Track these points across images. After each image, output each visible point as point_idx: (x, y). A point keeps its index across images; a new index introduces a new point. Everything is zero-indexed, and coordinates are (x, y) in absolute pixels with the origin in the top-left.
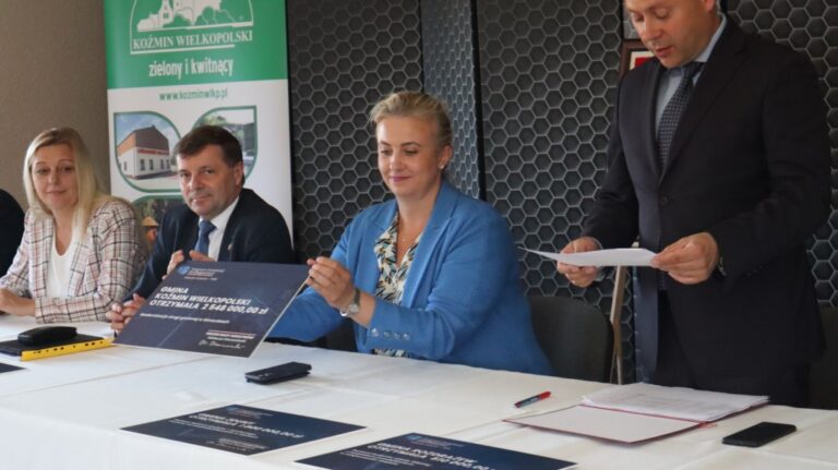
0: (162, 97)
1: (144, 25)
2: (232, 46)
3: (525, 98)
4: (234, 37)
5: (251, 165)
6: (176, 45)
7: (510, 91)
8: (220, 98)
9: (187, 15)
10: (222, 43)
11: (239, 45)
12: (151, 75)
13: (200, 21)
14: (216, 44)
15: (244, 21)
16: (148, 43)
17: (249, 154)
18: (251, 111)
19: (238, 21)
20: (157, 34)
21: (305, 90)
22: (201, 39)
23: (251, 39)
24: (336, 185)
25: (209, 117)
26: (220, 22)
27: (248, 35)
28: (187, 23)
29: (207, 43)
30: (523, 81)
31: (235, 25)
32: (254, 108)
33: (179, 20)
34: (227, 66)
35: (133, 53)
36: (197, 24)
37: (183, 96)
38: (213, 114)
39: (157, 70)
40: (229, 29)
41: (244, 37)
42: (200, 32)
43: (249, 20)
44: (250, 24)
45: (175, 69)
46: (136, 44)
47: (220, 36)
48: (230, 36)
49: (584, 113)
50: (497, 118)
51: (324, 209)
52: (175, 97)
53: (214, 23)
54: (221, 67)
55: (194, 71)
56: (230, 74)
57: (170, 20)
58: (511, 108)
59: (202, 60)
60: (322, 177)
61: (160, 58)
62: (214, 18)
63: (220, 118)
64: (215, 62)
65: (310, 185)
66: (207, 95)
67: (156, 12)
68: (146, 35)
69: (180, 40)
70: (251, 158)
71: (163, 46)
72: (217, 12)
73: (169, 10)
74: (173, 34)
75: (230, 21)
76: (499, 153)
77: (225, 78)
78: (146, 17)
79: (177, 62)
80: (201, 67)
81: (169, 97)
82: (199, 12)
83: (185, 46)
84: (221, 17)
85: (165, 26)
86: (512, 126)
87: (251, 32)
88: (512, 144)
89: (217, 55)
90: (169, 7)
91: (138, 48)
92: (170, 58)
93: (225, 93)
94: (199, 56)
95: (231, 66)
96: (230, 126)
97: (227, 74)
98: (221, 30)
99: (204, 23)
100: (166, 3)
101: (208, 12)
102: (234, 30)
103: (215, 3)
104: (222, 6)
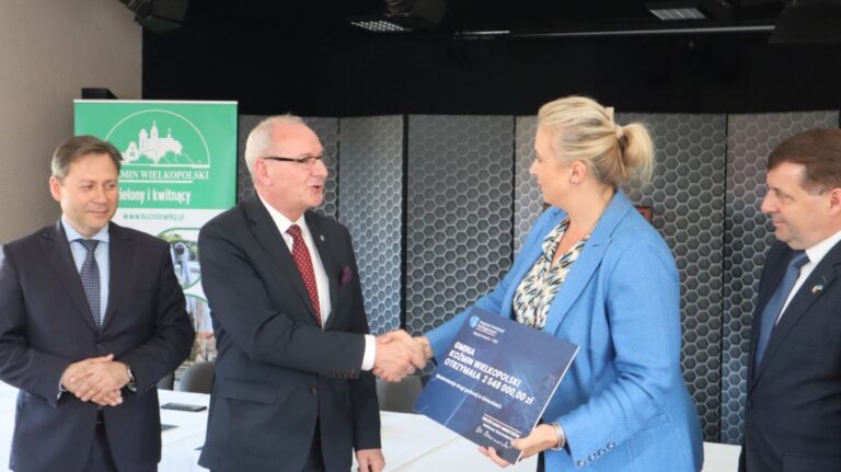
0: (126, 217)
2: (191, 182)
3: (440, 236)
4: (193, 175)
6: (140, 178)
7: (429, 230)
8: (177, 221)
9: (150, 155)
10: (181, 179)
11: (196, 181)
13: (162, 161)
14: (176, 179)
15: (203, 163)
19: (196, 163)
22: (163, 175)
23: (207, 177)
25: (167, 234)
26: (180, 163)
27: (205, 175)
28: (152, 162)
29: (167, 179)
30: (440, 224)
31: (194, 166)
33: (143, 159)
34: (185, 197)
36: (160, 163)
37: (143, 217)
38: (171, 232)
40: (188, 169)
41: (201, 176)
42: (162, 169)
43: (205, 162)
44: (207, 166)
45: (139, 195)
47: (179, 173)
48: (189, 174)
49: (482, 249)
50: (418, 249)
52: (138, 216)
53: (174, 163)
54: (180, 197)
55: (155, 198)
56: (188, 203)
57: (136, 158)
58: (428, 242)
59: (163, 190)
61: (124, 187)
62: (175, 160)
63: (176, 236)
64: (173, 193)
66: (166, 217)
69: (144, 174)
71: (129, 177)
72: (178, 156)
73: (136, 150)
74: (138, 169)
75: (190, 163)
76: (418, 273)
77: (184, 206)
79: (142, 190)
80: (162, 196)
81: (132, 217)
82: (162, 154)
83: (148, 179)
84: (181, 160)
85: (132, 162)
86: (429, 255)
87: (207, 173)
88: (429, 267)
89: (176, 188)
90: (135, 148)
92: (135, 187)
94: (161, 188)
95: (188, 196)
96: (185, 242)
97: (184, 203)
98: (182, 169)
99: (166, 163)
100: (133, 144)
101: (170, 155)
102: (193, 170)
103: (177, 147)
104: (183, 151)
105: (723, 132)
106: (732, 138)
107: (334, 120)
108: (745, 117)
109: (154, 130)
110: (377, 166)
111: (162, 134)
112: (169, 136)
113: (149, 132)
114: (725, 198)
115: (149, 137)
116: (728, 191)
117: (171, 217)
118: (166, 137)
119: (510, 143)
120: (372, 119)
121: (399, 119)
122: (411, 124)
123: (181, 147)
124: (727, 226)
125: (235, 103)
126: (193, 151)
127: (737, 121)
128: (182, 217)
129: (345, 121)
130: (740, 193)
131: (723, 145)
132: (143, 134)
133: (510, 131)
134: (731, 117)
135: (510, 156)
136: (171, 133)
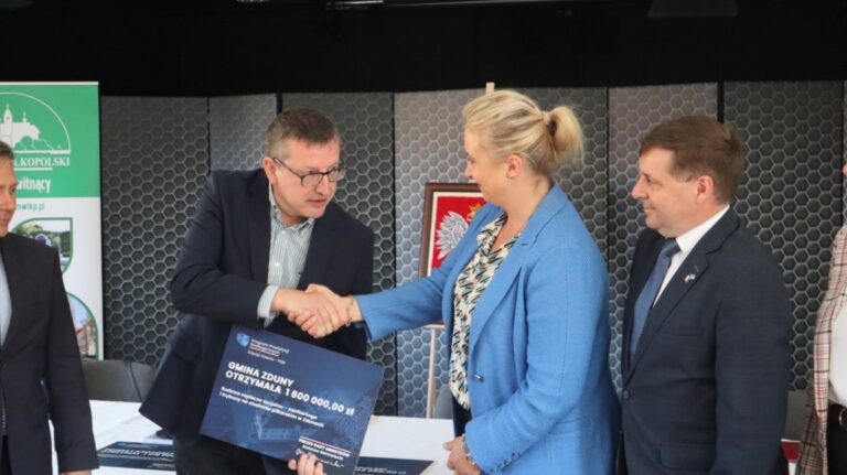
2: (50, 169)
4: (52, 161)
5: (67, 265)
8: (37, 211)
9: (7, 141)
10: (39, 166)
11: (57, 168)
13: (20, 146)
14: (34, 166)
15: (63, 149)
17: (64, 256)
18: (68, 222)
19: (56, 148)
21: (115, 206)
22: (19, 162)
23: (68, 163)
24: (138, 280)
25: (27, 225)
26: (38, 149)
27: (65, 161)
29: (24, 166)
31: (53, 152)
32: (71, 219)
34: (45, 184)
38: (30, 223)
40: (47, 155)
41: (62, 162)
43: (65, 147)
44: (68, 152)
47: (38, 160)
48: (48, 161)
51: (127, 299)
53: (31, 149)
54: (39, 185)
56: (48, 191)
60: (127, 274)
62: (32, 146)
63: (37, 227)
64: (32, 181)
65: (116, 281)
66: (24, 207)
70: (67, 259)
72: (35, 141)
75: (48, 149)
77: (43, 194)
82: (18, 139)
84: (39, 145)
87: (68, 159)
89: (35, 176)
95: (48, 183)
96: (47, 233)
97: (44, 191)
98: (40, 156)
99: (22, 149)
101: (26, 140)
102: (53, 156)
103: (33, 132)
104: (40, 136)
105: (604, 105)
106: (613, 112)
107: (204, 100)
108: (626, 90)
109: (8, 114)
110: (250, 148)
111: (17, 119)
112: (25, 120)
114: (608, 173)
115: (2, 122)
116: (610, 166)
117: (30, 207)
118: (21, 121)
119: (388, 122)
120: (244, 98)
121: (273, 98)
122: (285, 103)
123: (38, 132)
124: (611, 201)
125: (96, 83)
126: (51, 136)
127: (617, 94)
128: (42, 207)
129: (214, 101)
130: (622, 167)
131: (604, 119)
133: (388, 109)
134: (611, 90)
135: (389, 134)
136: (27, 117)
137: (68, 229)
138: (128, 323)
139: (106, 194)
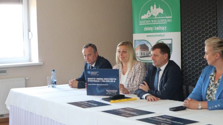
0: (147, 36)
1: (143, 17)
2: (166, 23)
4: (167, 20)
6: (151, 23)
8: (163, 37)
9: (154, 15)
10: (163, 22)
11: (168, 23)
12: (144, 30)
13: (158, 16)
14: (162, 22)
15: (169, 16)
16: (144, 22)
18: (171, 40)
19: (168, 16)
20: (146, 20)
21: (185, 35)
22: (158, 21)
24: (193, 60)
26: (163, 17)
27: (170, 20)
28: (154, 17)
32: (172, 39)
33: (152, 16)
34: (165, 28)
35: (140, 24)
36: (157, 17)
37: (153, 36)
38: (161, 41)
39: (146, 29)
40: (165, 18)
42: (158, 19)
43: (170, 16)
44: (171, 17)
45: (151, 29)
46: (141, 22)
47: (163, 20)
48: (166, 20)
51: (189, 67)
52: (151, 36)
53: (161, 17)
54: (163, 28)
55: (156, 29)
57: (150, 16)
60: (189, 58)
61: (147, 26)
62: (161, 16)
63: (162, 42)
64: (161, 27)
65: (186, 60)
66: (159, 36)
67: (146, 14)
68: (143, 20)
69: (152, 21)
71: (148, 23)
72: (162, 14)
74: (151, 20)
75: (166, 16)
77: (164, 31)
78: (144, 15)
79: (151, 27)
80: (158, 29)
81: (149, 36)
82: (157, 14)
83: (154, 23)
84: (163, 15)
85: (148, 17)
89: (162, 25)
90: (149, 12)
91: (141, 23)
92: (150, 26)
93: (164, 35)
94: (157, 26)
95: (166, 28)
97: (164, 30)
98: (163, 19)
99: (159, 17)
100: (149, 11)
101: (160, 14)
102: (167, 19)
104: (163, 12)
109: (155, 6)
111: (157, 7)
112: (159, 7)
113: (153, 7)
115: (153, 8)
117: (161, 35)
118: (158, 8)
123: (163, 11)
132: (152, 7)
136: (160, 7)
137: (171, 43)
138: (190, 75)
139: (182, 31)
